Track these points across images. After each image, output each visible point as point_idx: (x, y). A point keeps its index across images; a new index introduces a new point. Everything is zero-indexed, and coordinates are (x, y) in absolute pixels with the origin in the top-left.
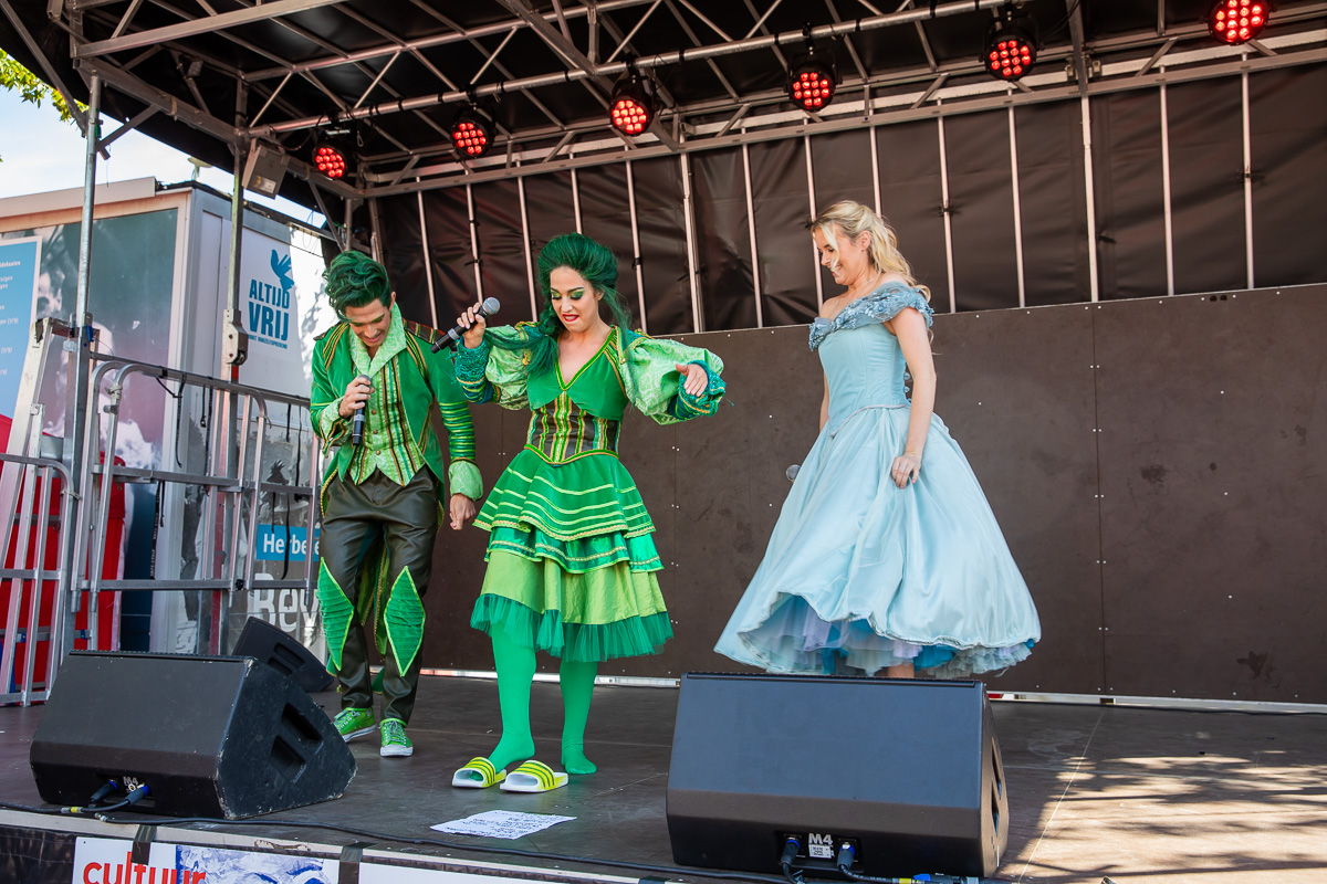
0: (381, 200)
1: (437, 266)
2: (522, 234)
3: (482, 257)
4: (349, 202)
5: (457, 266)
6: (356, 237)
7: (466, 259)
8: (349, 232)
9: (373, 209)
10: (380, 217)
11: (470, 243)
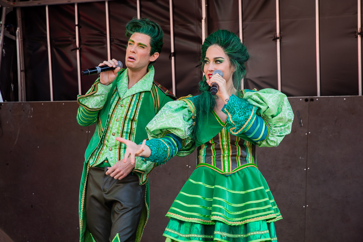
0: (23, 9)
1: (54, 50)
2: (106, 34)
3: (82, 46)
4: (4, 9)
5: (67, 51)
6: (7, 30)
7: (72, 47)
8: (3, 26)
9: (19, 14)
10: (22, 19)
11: (75, 38)
